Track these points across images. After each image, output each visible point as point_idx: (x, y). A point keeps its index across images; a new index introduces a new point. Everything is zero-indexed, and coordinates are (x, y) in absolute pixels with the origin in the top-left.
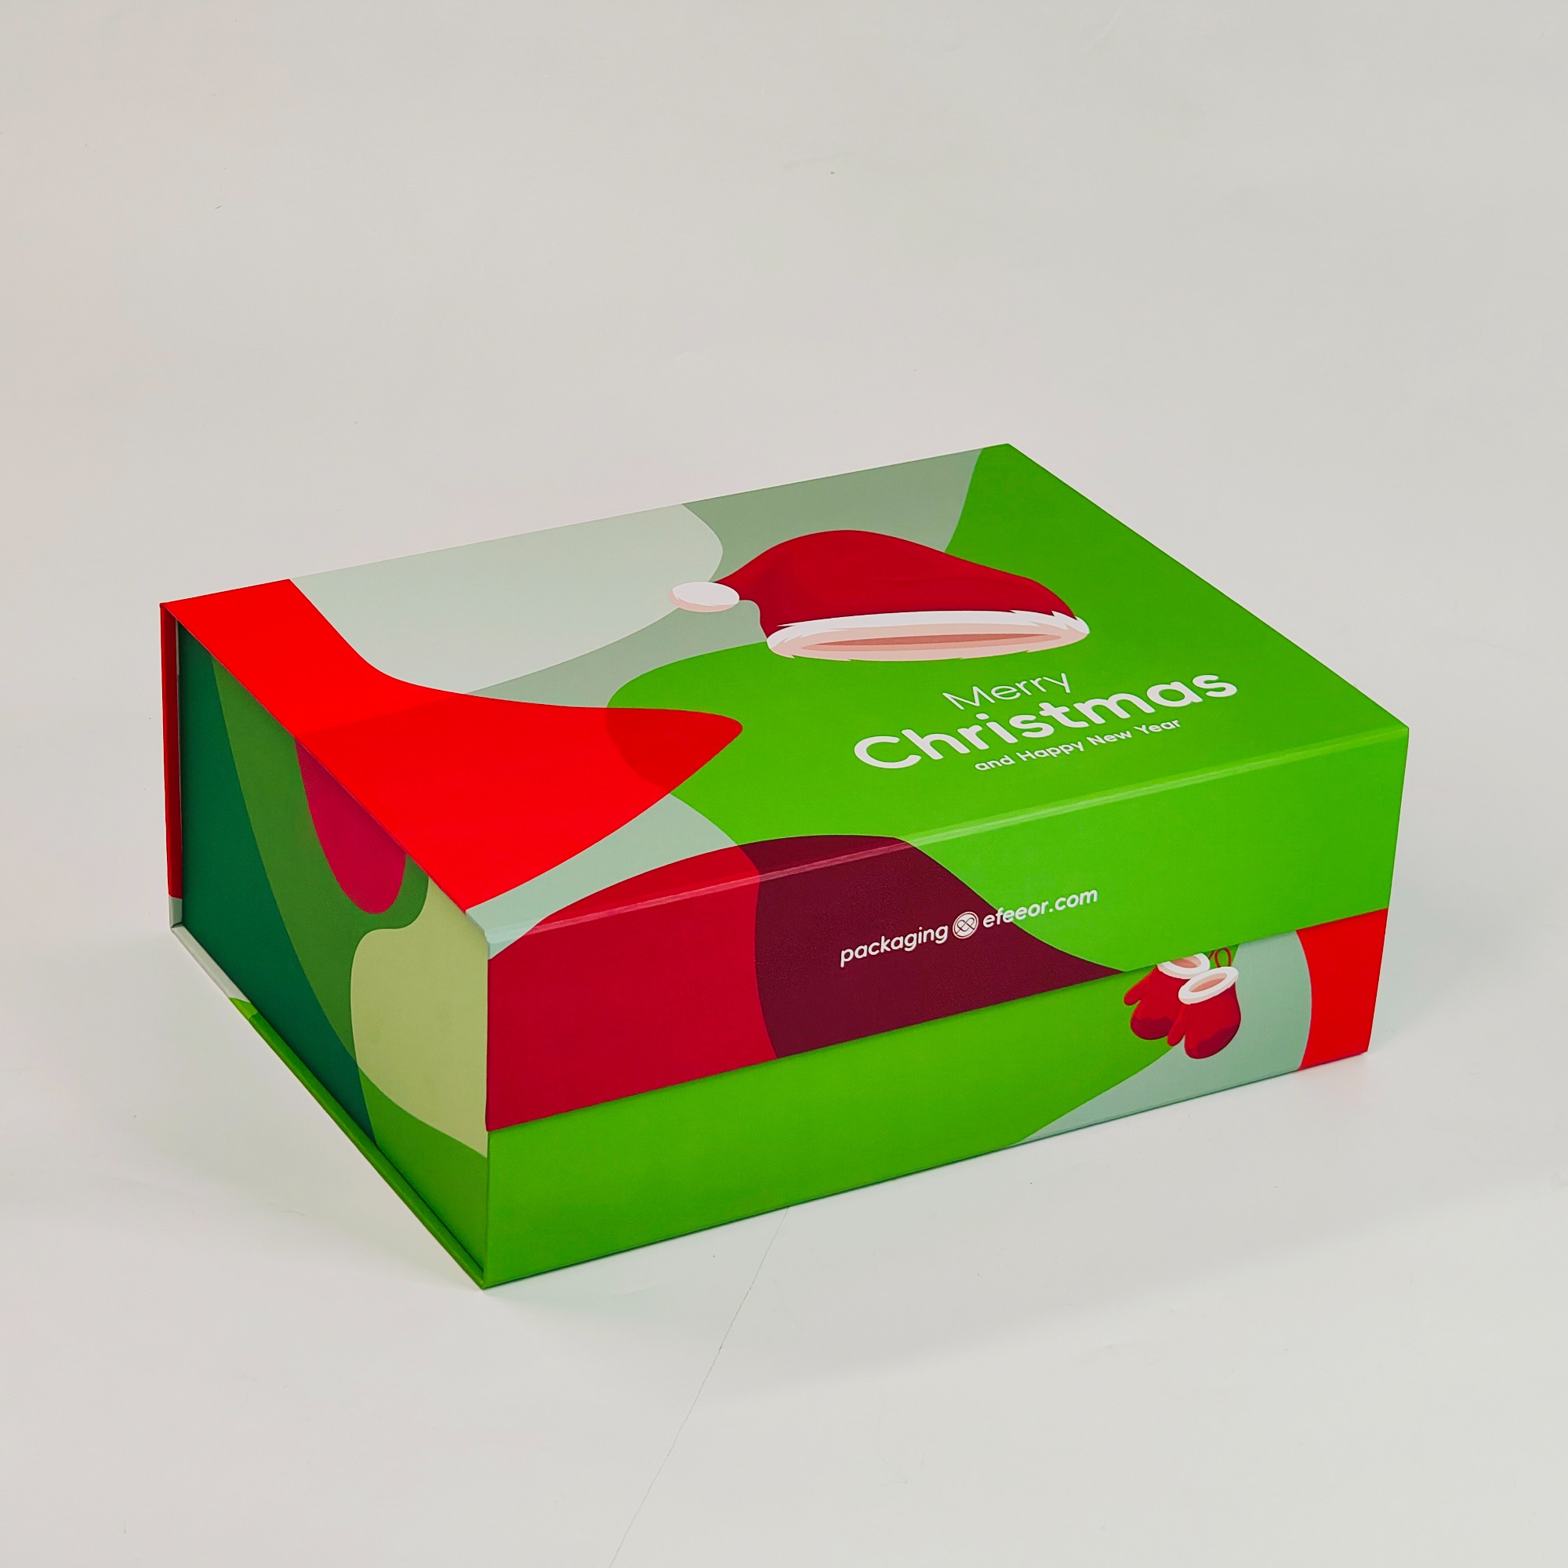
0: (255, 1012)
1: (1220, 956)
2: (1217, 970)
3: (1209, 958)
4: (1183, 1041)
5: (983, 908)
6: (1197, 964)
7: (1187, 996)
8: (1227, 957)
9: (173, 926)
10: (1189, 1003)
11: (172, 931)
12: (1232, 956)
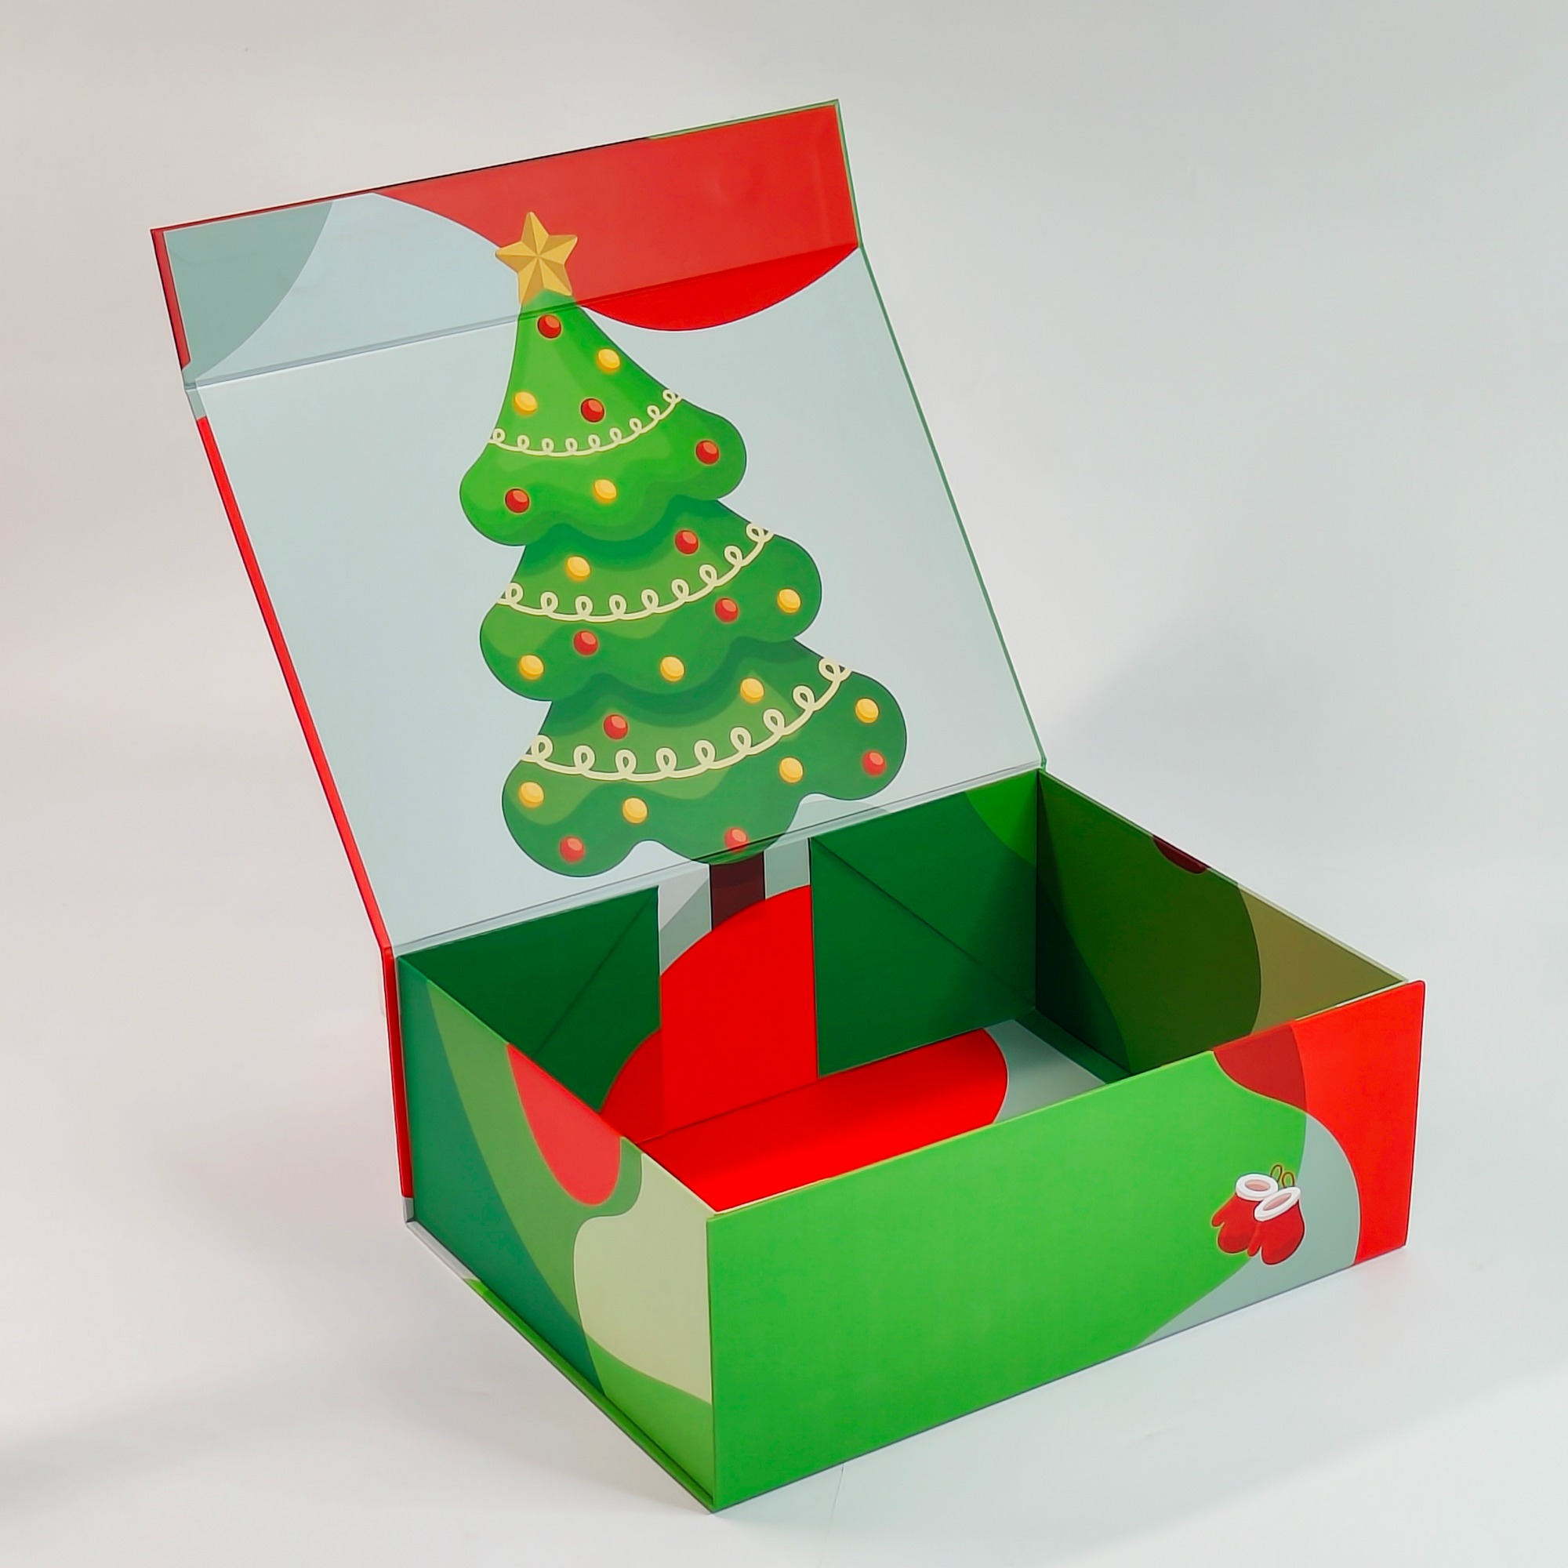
0: (487, 1289)
7: (1261, 1214)
9: (408, 1221)
11: (408, 1227)
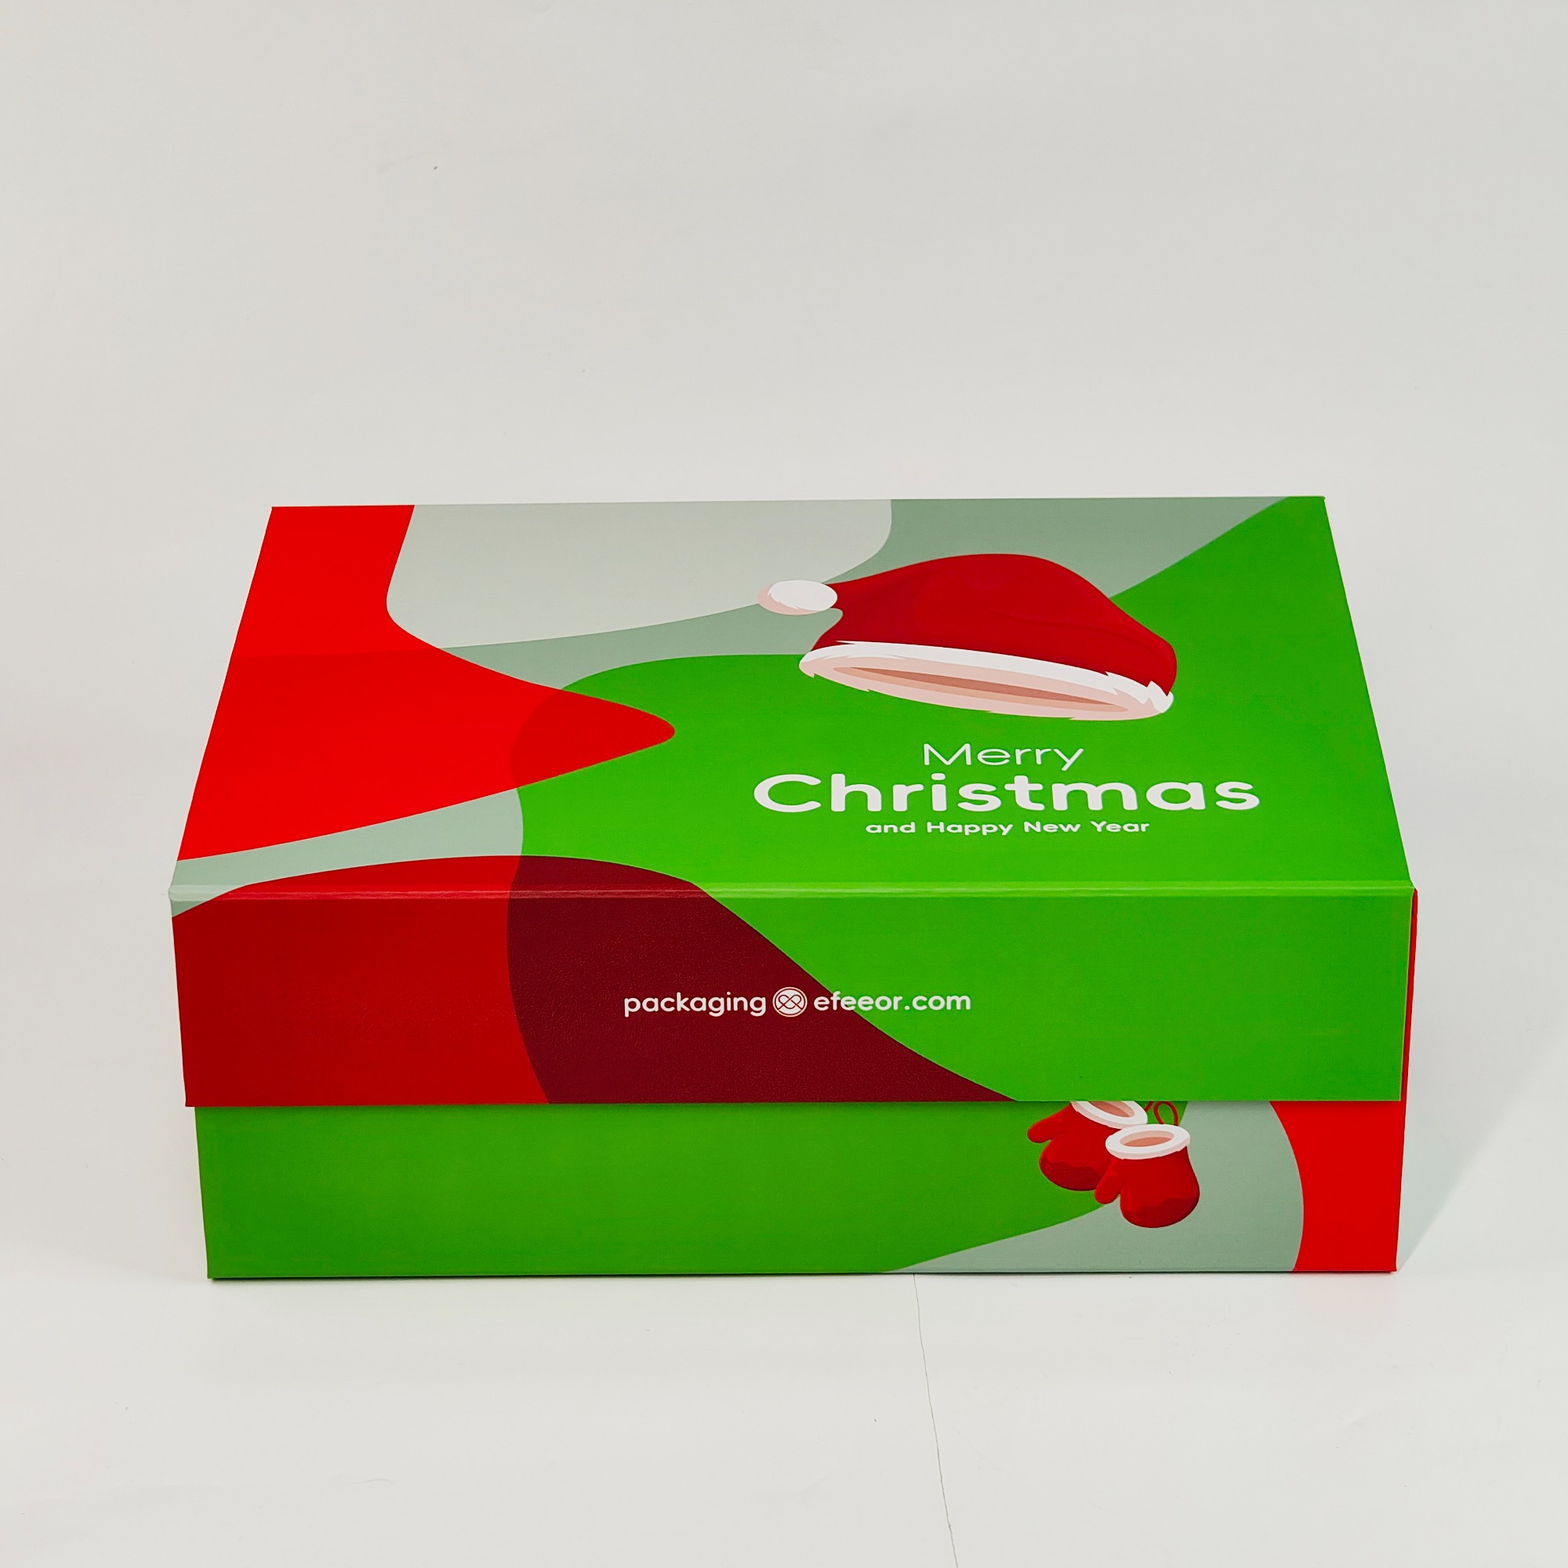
1: (1161, 1110)
2: (1157, 1127)
3: (1146, 1110)
4: (1118, 1200)
5: (812, 989)
6: (1128, 1113)
8: (1172, 1113)
10: (1122, 1158)
12: (1178, 1113)
